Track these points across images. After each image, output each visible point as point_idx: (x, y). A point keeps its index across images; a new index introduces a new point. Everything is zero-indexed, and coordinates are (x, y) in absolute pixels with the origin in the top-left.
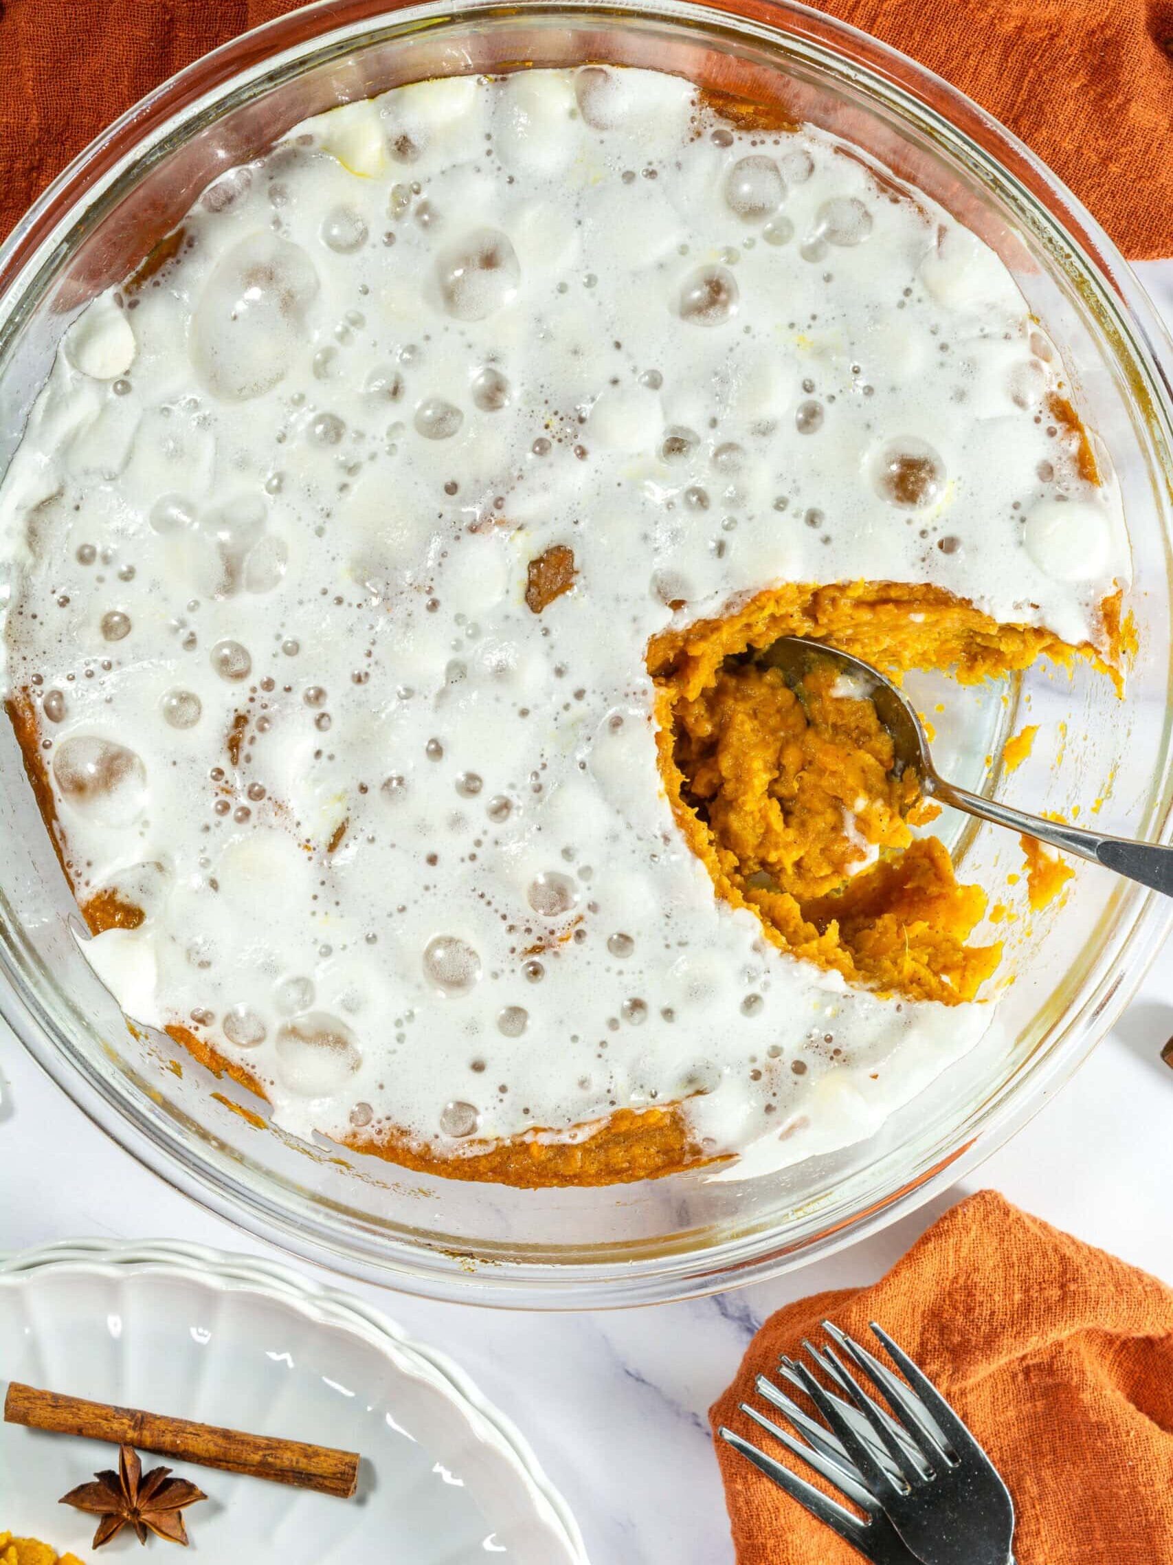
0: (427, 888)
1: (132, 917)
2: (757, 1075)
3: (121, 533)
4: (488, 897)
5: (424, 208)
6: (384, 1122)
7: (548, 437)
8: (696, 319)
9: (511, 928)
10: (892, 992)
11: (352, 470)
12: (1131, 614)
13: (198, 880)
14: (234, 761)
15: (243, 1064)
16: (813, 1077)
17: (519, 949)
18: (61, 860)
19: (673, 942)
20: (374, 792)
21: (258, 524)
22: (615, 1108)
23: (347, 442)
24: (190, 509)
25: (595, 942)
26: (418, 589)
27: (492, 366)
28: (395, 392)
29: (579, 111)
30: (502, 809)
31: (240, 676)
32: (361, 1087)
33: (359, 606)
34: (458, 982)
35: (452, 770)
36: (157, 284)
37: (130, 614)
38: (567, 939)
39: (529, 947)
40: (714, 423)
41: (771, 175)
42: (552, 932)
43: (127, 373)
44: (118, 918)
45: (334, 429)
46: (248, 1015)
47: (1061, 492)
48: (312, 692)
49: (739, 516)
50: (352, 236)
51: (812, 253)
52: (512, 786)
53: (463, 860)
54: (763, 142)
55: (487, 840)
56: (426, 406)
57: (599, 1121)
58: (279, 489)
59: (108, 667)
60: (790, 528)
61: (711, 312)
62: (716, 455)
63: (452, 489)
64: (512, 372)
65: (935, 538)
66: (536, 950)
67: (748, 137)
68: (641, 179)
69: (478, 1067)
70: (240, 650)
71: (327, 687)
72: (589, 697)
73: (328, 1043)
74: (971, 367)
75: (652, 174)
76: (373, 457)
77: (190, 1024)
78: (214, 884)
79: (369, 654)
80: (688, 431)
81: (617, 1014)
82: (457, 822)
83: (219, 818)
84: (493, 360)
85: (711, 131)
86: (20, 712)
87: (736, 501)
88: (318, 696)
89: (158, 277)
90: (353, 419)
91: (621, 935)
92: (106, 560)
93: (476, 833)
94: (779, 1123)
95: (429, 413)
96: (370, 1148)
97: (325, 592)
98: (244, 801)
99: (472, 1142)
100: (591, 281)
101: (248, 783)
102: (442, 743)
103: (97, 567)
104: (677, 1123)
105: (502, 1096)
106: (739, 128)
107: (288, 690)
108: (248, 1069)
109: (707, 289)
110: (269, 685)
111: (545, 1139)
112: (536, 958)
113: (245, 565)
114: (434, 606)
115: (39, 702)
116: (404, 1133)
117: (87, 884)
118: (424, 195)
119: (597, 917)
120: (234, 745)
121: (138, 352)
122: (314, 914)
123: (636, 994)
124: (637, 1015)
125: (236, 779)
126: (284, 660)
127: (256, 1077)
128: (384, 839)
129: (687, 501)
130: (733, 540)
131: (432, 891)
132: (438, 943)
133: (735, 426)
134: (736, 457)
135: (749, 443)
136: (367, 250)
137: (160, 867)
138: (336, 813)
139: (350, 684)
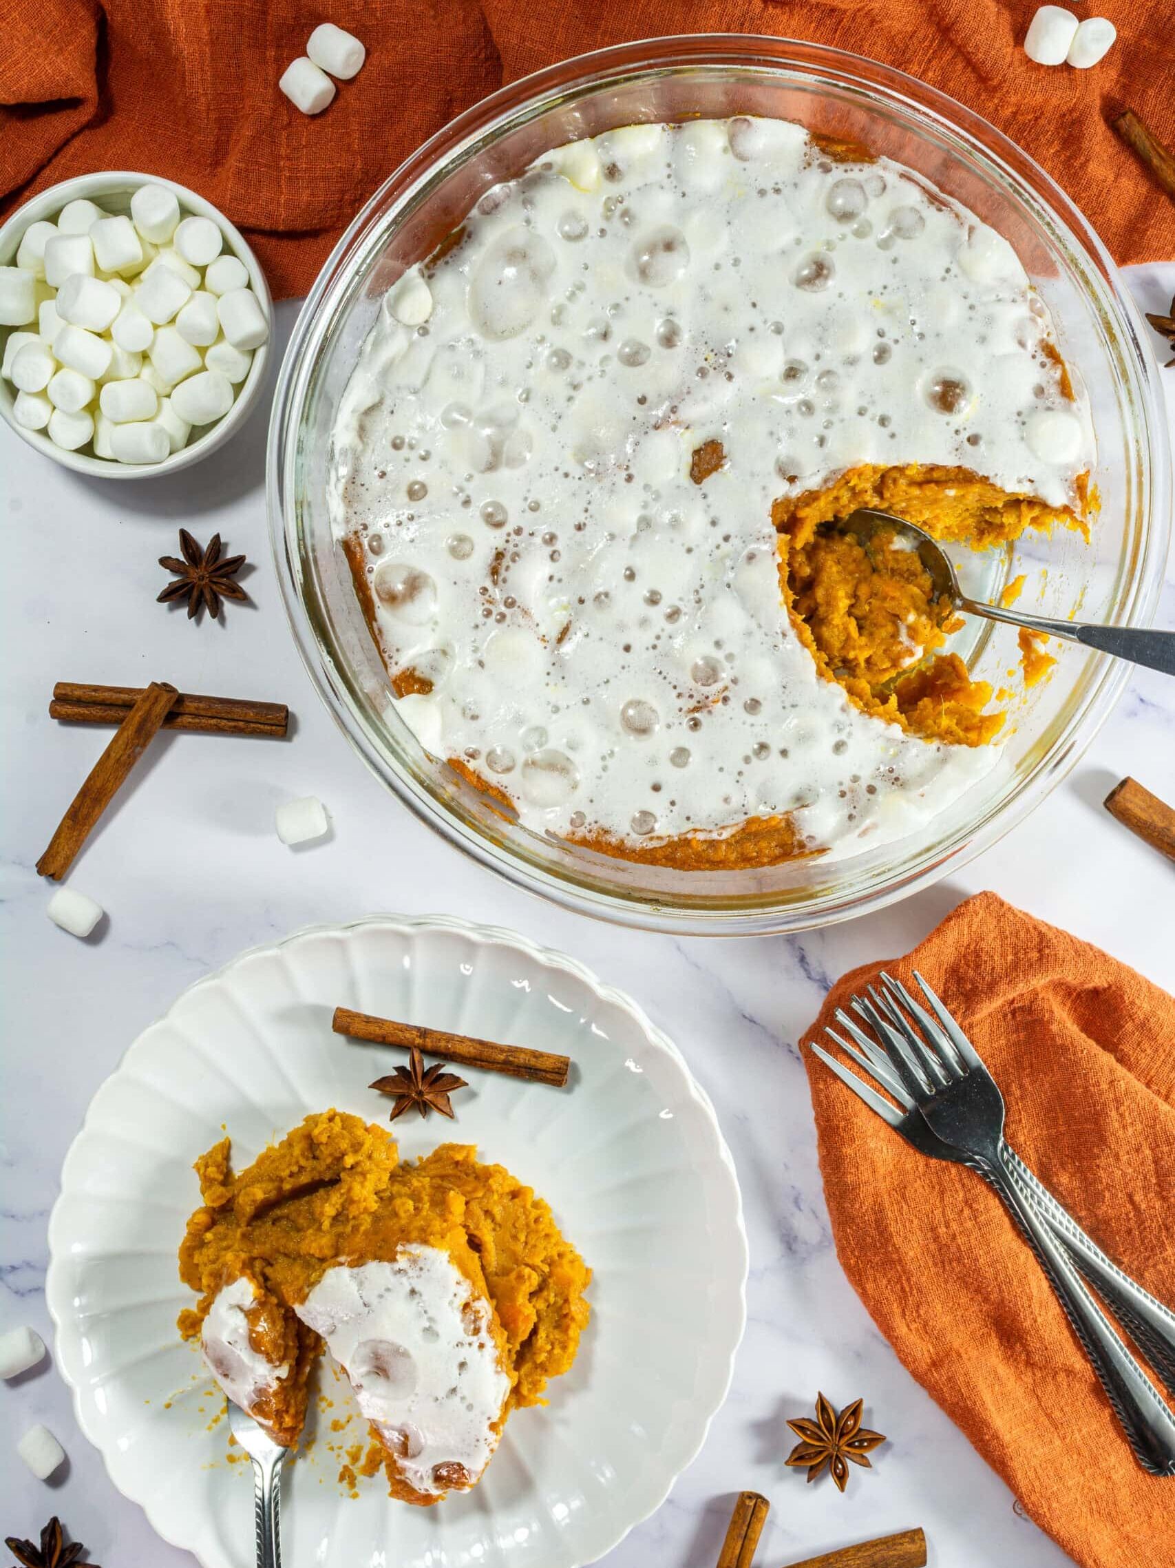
0: (623, 668)
1: (425, 686)
2: (843, 794)
3: (421, 428)
4: (664, 674)
5: (625, 213)
6: (593, 824)
7: (707, 367)
8: (806, 287)
9: (679, 695)
10: (934, 739)
11: (575, 387)
12: (1096, 486)
13: (470, 663)
14: (495, 583)
15: (499, 786)
16: (880, 797)
17: (685, 709)
18: (379, 648)
19: (787, 704)
20: (589, 603)
21: (513, 422)
22: (746, 817)
23: (573, 369)
24: (467, 413)
25: (736, 705)
26: (619, 467)
27: (671, 317)
28: (605, 336)
29: (730, 148)
30: (673, 615)
31: (499, 525)
32: (578, 800)
33: (580, 479)
34: (643, 731)
35: (641, 589)
36: (447, 263)
37: (427, 482)
38: (718, 701)
39: (692, 708)
40: (818, 357)
41: (858, 191)
42: (707, 698)
43: (426, 322)
44: (416, 687)
45: (563, 359)
46: (504, 751)
47: (1049, 404)
48: (547, 537)
49: (835, 419)
50: (578, 229)
51: (884, 244)
52: (681, 599)
53: (647, 649)
54: (852, 170)
55: (664, 636)
56: (625, 345)
57: (737, 824)
58: (527, 399)
59: (411, 518)
60: (868, 426)
61: (817, 282)
62: (819, 378)
63: (642, 401)
64: (683, 322)
65: (964, 435)
66: (696, 709)
67: (842, 167)
68: (771, 194)
69: (656, 788)
70: (497, 506)
71: (558, 533)
72: (732, 540)
73: (557, 770)
74: (990, 320)
75: (777, 191)
76: (590, 378)
77: (464, 758)
78: (481, 664)
79: (586, 511)
80: (800, 362)
81: (750, 753)
82: (644, 622)
83: (485, 620)
84: (671, 314)
85: (817, 162)
86: (352, 548)
87: (833, 409)
88: (551, 539)
89: (448, 258)
90: (577, 353)
91: (752, 700)
92: (411, 447)
93: (657, 631)
94: (857, 827)
95: (627, 350)
96: (584, 842)
97: (557, 469)
98: (503, 609)
99: (651, 839)
100: (736, 262)
101: (505, 597)
102: (635, 570)
103: (405, 452)
104: (790, 826)
105: (672, 808)
106: (836, 161)
107: (532, 534)
108: (502, 789)
109: (814, 267)
110: (518, 531)
111: (701, 836)
112: (697, 715)
113: (505, 449)
114: (629, 478)
115: (365, 542)
116: (606, 832)
117: (396, 664)
118: (625, 203)
119: (736, 688)
120: (494, 572)
121: (434, 308)
122: (547, 685)
123: (763, 740)
124: (763, 754)
125: (497, 593)
126: (529, 514)
127: (508, 794)
128: (595, 635)
129: (799, 409)
130: (830, 435)
131: (626, 669)
132: (630, 704)
133: (832, 357)
134: (833, 379)
135: (841, 370)
136: (587, 241)
137: (444, 653)
138: (561, 617)
139: (574, 531)
